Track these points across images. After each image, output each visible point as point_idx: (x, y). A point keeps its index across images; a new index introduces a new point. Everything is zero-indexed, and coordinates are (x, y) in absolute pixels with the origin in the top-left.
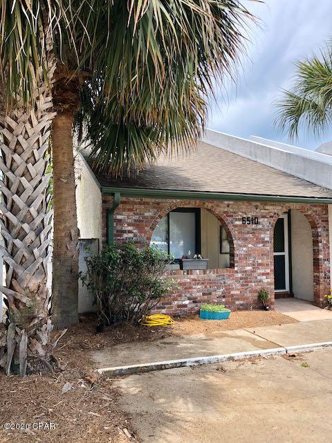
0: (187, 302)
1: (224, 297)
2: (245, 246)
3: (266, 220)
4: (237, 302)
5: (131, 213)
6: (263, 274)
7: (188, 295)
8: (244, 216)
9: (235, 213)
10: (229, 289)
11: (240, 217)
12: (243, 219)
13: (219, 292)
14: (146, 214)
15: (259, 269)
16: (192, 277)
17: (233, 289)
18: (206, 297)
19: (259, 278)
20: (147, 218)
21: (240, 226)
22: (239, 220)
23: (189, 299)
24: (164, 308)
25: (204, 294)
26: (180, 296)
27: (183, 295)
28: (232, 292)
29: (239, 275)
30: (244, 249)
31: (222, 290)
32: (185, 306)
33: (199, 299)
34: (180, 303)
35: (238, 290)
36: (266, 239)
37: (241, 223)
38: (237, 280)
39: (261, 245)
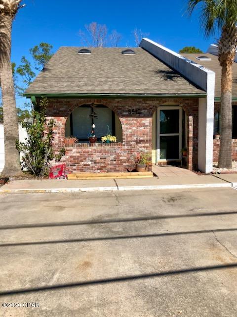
2: (130, 129)
3: (146, 111)
4: (124, 164)
5: (51, 109)
6: (144, 147)
8: (130, 109)
9: (123, 107)
10: (118, 156)
12: (129, 111)
16: (93, 148)
17: (121, 156)
18: (103, 160)
19: (141, 149)
20: (62, 111)
21: (127, 115)
22: (126, 111)
23: (91, 161)
24: (75, 166)
27: (87, 159)
28: (121, 158)
29: (126, 147)
31: (113, 156)
32: (89, 165)
33: (97, 161)
34: (85, 163)
35: (125, 156)
36: (146, 124)
38: (124, 150)
39: (142, 128)
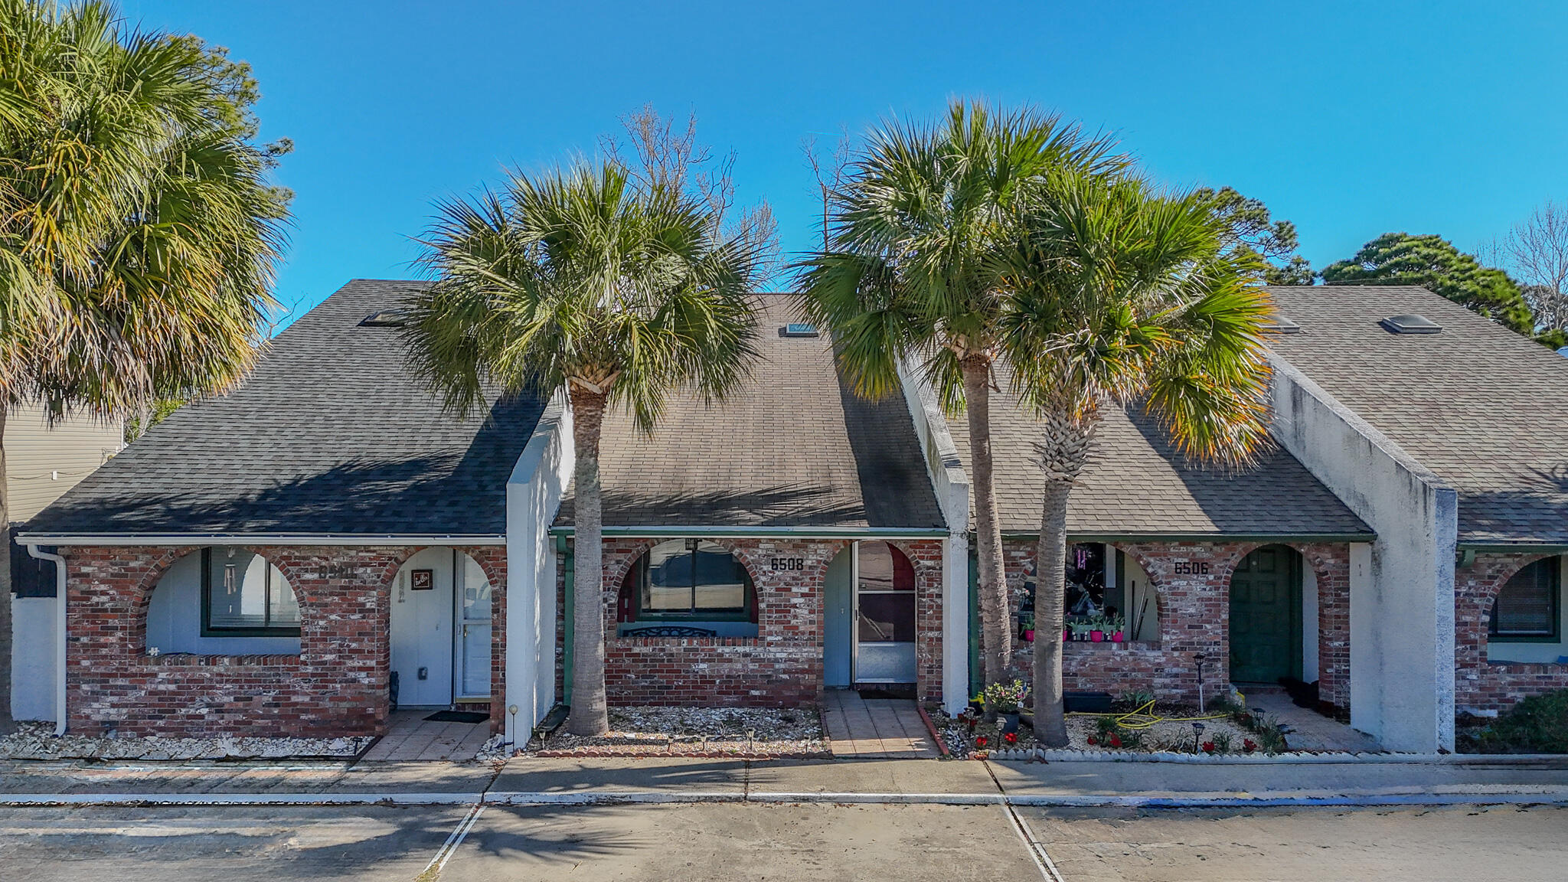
0: (204, 711)
1: (277, 705)
2: (323, 618)
3: (369, 570)
4: (303, 717)
5: (106, 563)
6: (361, 669)
7: (207, 699)
8: (324, 563)
9: (304, 558)
10: (287, 692)
11: (314, 566)
12: (321, 570)
13: (267, 698)
14: (132, 564)
15: (351, 658)
16: (215, 669)
17: (295, 693)
18: (241, 704)
19: (352, 675)
20: (133, 569)
21: (315, 581)
22: (313, 571)
23: (208, 705)
24: (161, 718)
25: (236, 699)
26: (193, 700)
27: (198, 699)
28: (294, 699)
29: (310, 669)
30: (322, 623)
31: (272, 694)
32: (202, 717)
33: (226, 707)
34: (192, 711)
35: (307, 694)
36: (368, 606)
37: (316, 576)
38: (306, 678)
39: (356, 616)
